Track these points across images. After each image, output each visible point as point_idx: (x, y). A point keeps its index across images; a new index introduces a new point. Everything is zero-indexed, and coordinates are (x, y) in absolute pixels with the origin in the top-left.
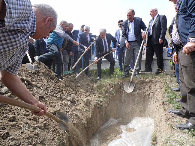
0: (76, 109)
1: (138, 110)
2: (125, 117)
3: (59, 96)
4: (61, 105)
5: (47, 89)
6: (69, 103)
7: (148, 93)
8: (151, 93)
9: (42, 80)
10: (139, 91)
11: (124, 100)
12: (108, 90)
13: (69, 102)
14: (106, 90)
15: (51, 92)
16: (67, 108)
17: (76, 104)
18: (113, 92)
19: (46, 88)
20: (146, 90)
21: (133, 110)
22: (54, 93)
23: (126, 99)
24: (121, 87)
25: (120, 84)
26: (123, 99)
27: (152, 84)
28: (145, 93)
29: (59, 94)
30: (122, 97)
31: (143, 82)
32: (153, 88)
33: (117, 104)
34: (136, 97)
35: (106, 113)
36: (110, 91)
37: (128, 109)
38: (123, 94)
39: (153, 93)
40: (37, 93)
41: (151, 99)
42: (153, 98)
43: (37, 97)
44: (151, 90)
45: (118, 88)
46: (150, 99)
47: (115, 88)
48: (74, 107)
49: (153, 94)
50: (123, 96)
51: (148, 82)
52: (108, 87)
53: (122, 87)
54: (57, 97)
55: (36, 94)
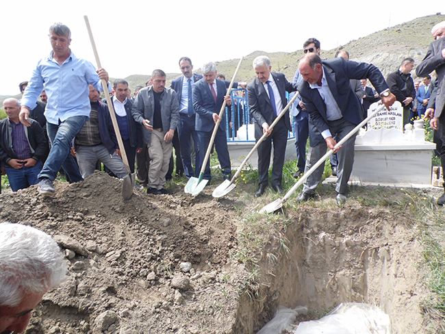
0: (195, 311)
1: (348, 286)
2: (315, 299)
3: (151, 276)
4: (158, 310)
5: (122, 259)
6: (178, 295)
7: (374, 246)
8: (383, 246)
9: (109, 228)
10: (350, 237)
11: (312, 258)
12: (271, 239)
13: (176, 291)
14: (266, 241)
15: (132, 264)
16: (171, 318)
17: (193, 296)
18: (284, 246)
19: (119, 255)
20: (369, 236)
21: (334, 284)
22: (139, 266)
23: (316, 256)
24: (302, 227)
25: (302, 220)
26: (310, 255)
27: (386, 222)
28: (367, 243)
29: (152, 267)
30: (306, 251)
31: (359, 214)
32: (387, 232)
33: (294, 270)
34: (342, 251)
35: (269, 298)
36: (278, 244)
37: (322, 283)
38: (308, 244)
39: (386, 247)
40: (97, 279)
41: (383, 262)
42: (388, 261)
43: (98, 292)
44: (383, 238)
45: (297, 231)
46: (379, 261)
47: (290, 229)
48: (190, 305)
49: (388, 251)
50: (309, 248)
51: (374, 218)
52: (272, 231)
53: (307, 228)
54: (146, 276)
55: (94, 286)
